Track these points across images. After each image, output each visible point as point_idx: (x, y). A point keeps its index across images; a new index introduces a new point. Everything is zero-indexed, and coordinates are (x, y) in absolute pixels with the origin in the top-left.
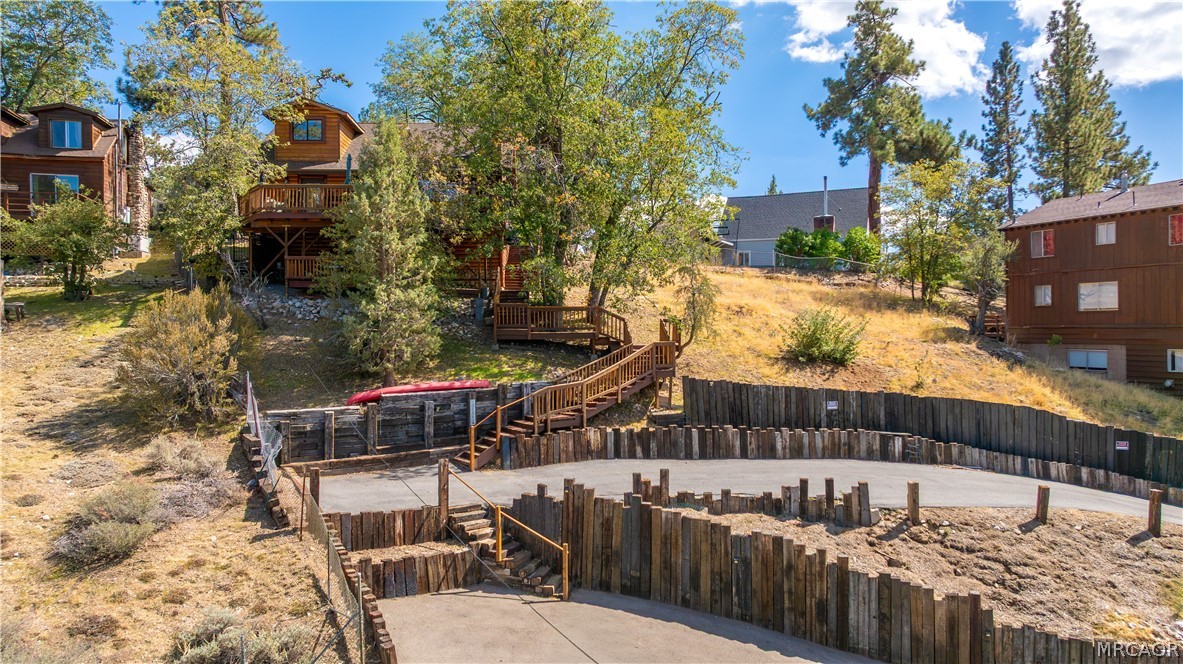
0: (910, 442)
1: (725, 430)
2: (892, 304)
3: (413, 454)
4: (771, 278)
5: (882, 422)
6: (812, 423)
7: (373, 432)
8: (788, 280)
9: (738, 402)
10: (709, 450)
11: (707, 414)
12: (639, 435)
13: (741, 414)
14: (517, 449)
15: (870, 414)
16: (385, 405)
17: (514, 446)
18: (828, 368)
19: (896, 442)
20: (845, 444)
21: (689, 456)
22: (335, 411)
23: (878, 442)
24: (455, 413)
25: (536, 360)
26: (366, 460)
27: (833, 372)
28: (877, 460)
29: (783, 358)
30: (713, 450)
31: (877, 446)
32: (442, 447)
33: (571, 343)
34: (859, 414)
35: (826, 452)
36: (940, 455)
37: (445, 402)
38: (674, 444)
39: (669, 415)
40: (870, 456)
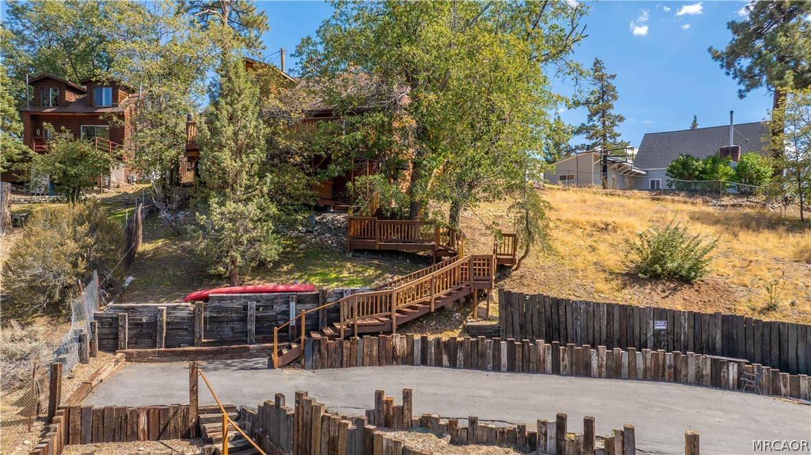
0: (747, 370)
1: (536, 345)
2: (774, 224)
3: (233, 349)
4: (658, 200)
5: (719, 345)
6: (637, 343)
7: (200, 327)
8: (673, 201)
9: (555, 317)
10: (518, 363)
11: (522, 327)
12: (447, 344)
13: (558, 330)
14: (319, 351)
15: (704, 337)
16: (210, 304)
17: (316, 348)
18: (672, 285)
19: (730, 368)
20: (670, 367)
21: (497, 368)
22: (168, 307)
23: (709, 367)
24: (278, 314)
25: (378, 267)
26: (190, 351)
27: (675, 290)
28: (707, 386)
29: (627, 274)
30: (522, 363)
31: (707, 370)
32: (263, 343)
33: (421, 253)
34: (691, 337)
35: (648, 373)
36: (785, 386)
37: (268, 303)
38: (482, 355)
39: (482, 326)
40: (699, 381)
